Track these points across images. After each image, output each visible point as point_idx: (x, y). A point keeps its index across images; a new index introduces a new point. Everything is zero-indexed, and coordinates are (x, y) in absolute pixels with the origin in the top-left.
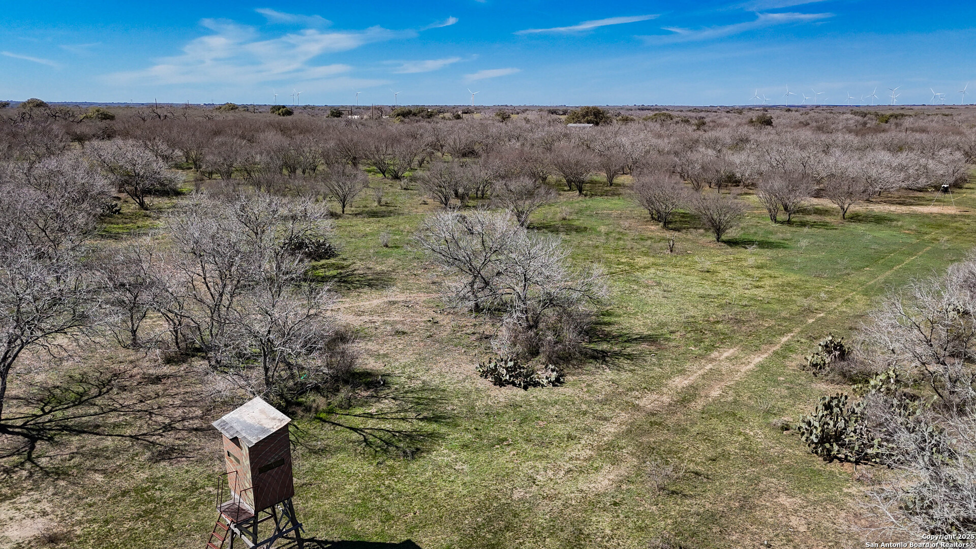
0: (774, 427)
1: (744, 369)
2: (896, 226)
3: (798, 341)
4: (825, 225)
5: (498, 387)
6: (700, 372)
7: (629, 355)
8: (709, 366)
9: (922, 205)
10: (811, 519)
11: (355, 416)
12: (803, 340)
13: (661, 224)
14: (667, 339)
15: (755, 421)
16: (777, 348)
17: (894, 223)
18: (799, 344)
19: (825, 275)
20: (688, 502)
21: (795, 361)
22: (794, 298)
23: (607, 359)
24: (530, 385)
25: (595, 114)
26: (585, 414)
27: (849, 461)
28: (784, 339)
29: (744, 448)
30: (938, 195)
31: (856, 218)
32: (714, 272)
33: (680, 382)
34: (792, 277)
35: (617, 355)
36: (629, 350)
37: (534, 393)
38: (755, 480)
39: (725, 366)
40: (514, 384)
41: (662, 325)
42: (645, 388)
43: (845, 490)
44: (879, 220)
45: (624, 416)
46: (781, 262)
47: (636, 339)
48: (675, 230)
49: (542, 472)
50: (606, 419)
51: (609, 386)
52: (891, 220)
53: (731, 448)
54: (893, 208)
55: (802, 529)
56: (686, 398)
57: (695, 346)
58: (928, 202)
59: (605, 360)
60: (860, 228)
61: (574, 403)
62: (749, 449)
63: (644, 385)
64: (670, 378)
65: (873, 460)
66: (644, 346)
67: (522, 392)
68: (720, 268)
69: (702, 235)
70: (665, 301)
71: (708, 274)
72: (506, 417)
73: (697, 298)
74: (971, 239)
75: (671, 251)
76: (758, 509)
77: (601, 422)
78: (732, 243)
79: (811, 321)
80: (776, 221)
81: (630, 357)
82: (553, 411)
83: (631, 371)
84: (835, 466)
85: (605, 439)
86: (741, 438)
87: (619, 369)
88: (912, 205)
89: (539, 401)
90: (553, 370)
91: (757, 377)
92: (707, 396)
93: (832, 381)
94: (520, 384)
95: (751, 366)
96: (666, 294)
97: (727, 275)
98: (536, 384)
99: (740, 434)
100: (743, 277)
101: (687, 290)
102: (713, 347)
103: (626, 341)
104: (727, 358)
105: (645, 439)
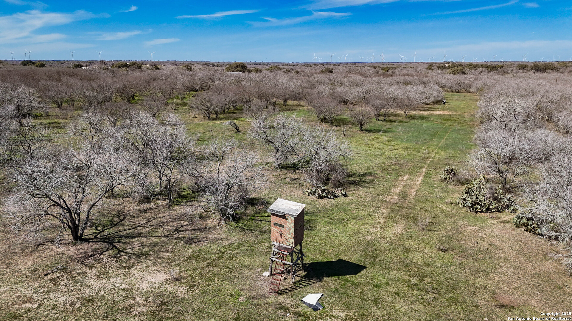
0: (447, 203)
1: (418, 183)
2: (430, 121)
3: (430, 170)
4: (400, 121)
5: (320, 199)
6: (401, 186)
7: (365, 181)
8: (402, 183)
9: (433, 111)
10: (485, 233)
11: (266, 216)
12: (432, 170)
13: (329, 124)
14: (376, 174)
15: (439, 202)
16: (424, 173)
17: (429, 119)
18: (431, 171)
19: (420, 143)
20: (437, 233)
21: (435, 179)
22: (414, 153)
23: (358, 184)
24: (334, 197)
25: (242, 67)
26: (368, 206)
27: (484, 212)
28: (424, 170)
29: (442, 212)
30: (435, 106)
31: (410, 117)
32: (371, 144)
33: (397, 190)
34: (406, 145)
35: (359, 182)
36: (363, 180)
37: (338, 200)
38: (455, 223)
39: (409, 183)
40: (327, 197)
41: (369, 168)
42: (384, 194)
43: (489, 222)
44: (422, 118)
45: (385, 206)
46: (397, 139)
47: (362, 175)
48: (336, 126)
49: (371, 229)
50: (378, 207)
51: (368, 194)
52: (426, 118)
53: (438, 213)
54: (423, 112)
55: (485, 236)
56: (404, 196)
57: (391, 176)
58: (435, 109)
59: (357, 185)
60: (417, 122)
61: (359, 203)
62: (444, 212)
63: (382, 193)
64: (390, 189)
65: (493, 211)
66: (368, 177)
67: (332, 200)
68: (373, 142)
69: (352, 128)
70: (361, 158)
71: (369, 145)
72: (335, 211)
73: (373, 156)
74: (463, 125)
75: (344, 136)
76: (464, 232)
77: (378, 209)
78: (368, 131)
79: (429, 162)
80: (379, 121)
81: (365, 182)
82: (354, 206)
83: (373, 188)
84: (479, 214)
85: (385, 214)
86: (438, 209)
87: (367, 187)
88: (429, 111)
89: (344, 203)
90: (341, 190)
91: (425, 185)
92: (411, 195)
93: (456, 185)
94: (330, 197)
95: (419, 182)
96: (359, 155)
97: (378, 145)
98: (337, 196)
99: (436, 207)
100: (385, 146)
101: (366, 152)
102: (397, 176)
103: (359, 176)
104: (407, 179)
105: (400, 213)
